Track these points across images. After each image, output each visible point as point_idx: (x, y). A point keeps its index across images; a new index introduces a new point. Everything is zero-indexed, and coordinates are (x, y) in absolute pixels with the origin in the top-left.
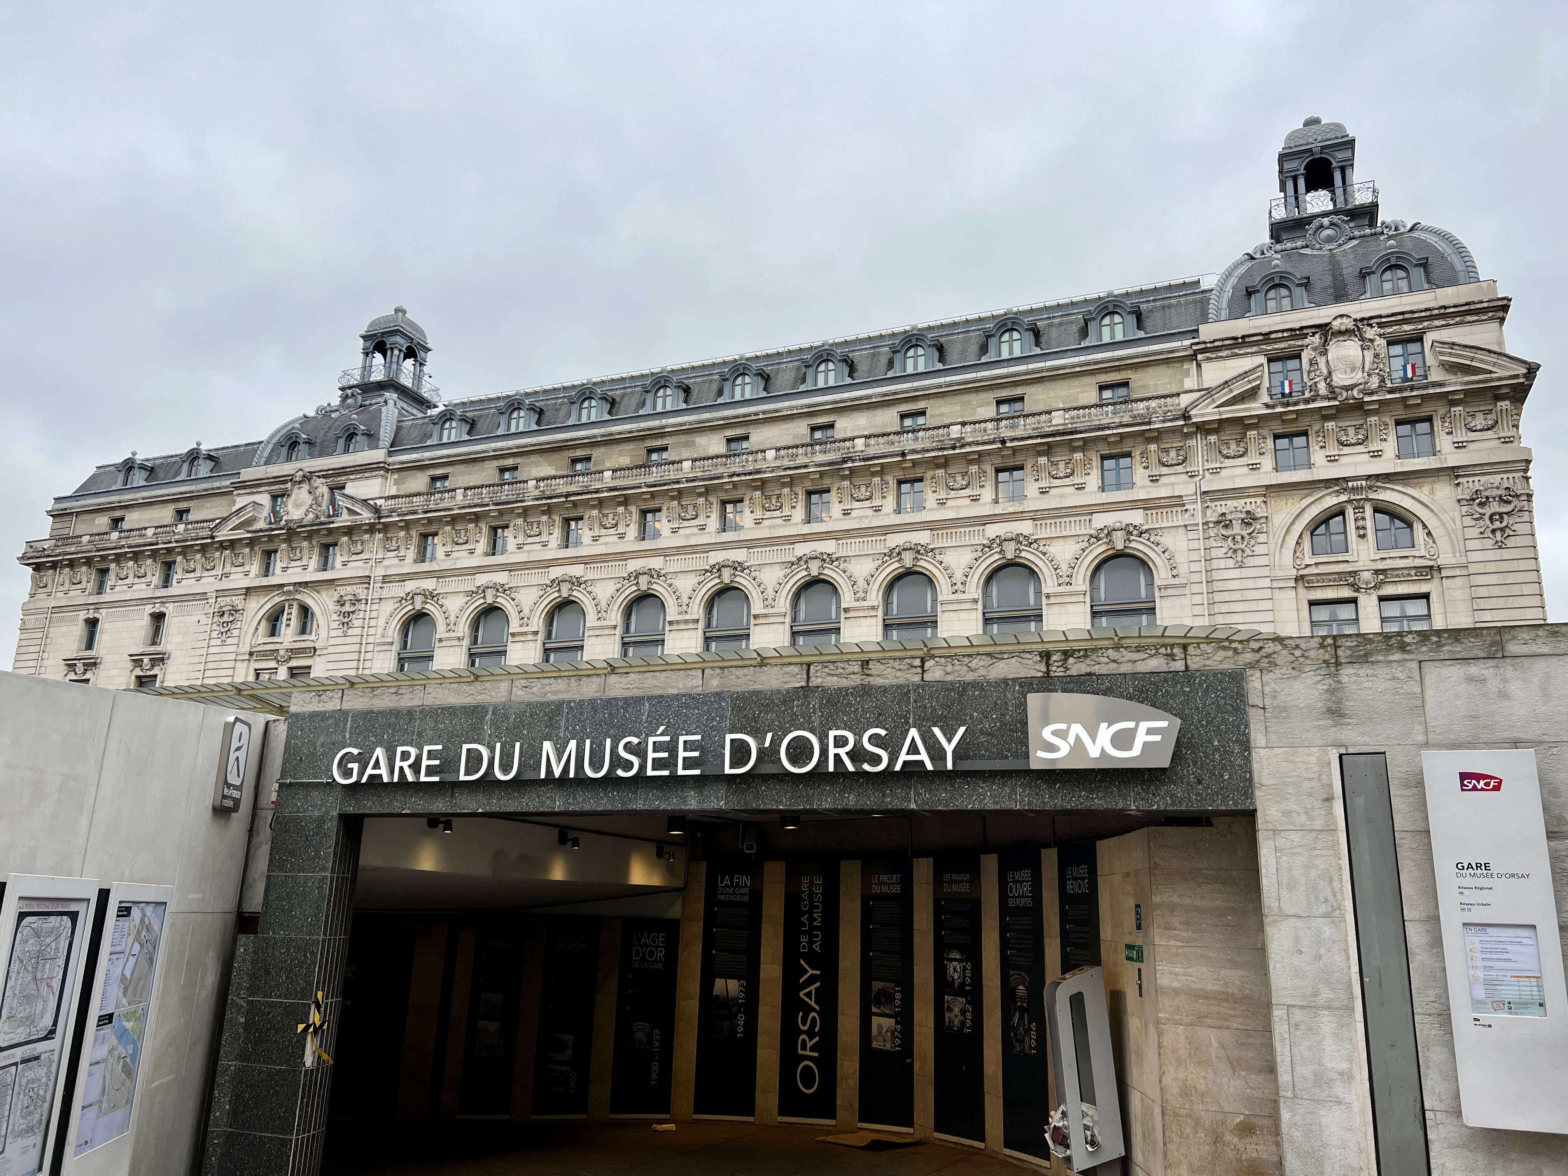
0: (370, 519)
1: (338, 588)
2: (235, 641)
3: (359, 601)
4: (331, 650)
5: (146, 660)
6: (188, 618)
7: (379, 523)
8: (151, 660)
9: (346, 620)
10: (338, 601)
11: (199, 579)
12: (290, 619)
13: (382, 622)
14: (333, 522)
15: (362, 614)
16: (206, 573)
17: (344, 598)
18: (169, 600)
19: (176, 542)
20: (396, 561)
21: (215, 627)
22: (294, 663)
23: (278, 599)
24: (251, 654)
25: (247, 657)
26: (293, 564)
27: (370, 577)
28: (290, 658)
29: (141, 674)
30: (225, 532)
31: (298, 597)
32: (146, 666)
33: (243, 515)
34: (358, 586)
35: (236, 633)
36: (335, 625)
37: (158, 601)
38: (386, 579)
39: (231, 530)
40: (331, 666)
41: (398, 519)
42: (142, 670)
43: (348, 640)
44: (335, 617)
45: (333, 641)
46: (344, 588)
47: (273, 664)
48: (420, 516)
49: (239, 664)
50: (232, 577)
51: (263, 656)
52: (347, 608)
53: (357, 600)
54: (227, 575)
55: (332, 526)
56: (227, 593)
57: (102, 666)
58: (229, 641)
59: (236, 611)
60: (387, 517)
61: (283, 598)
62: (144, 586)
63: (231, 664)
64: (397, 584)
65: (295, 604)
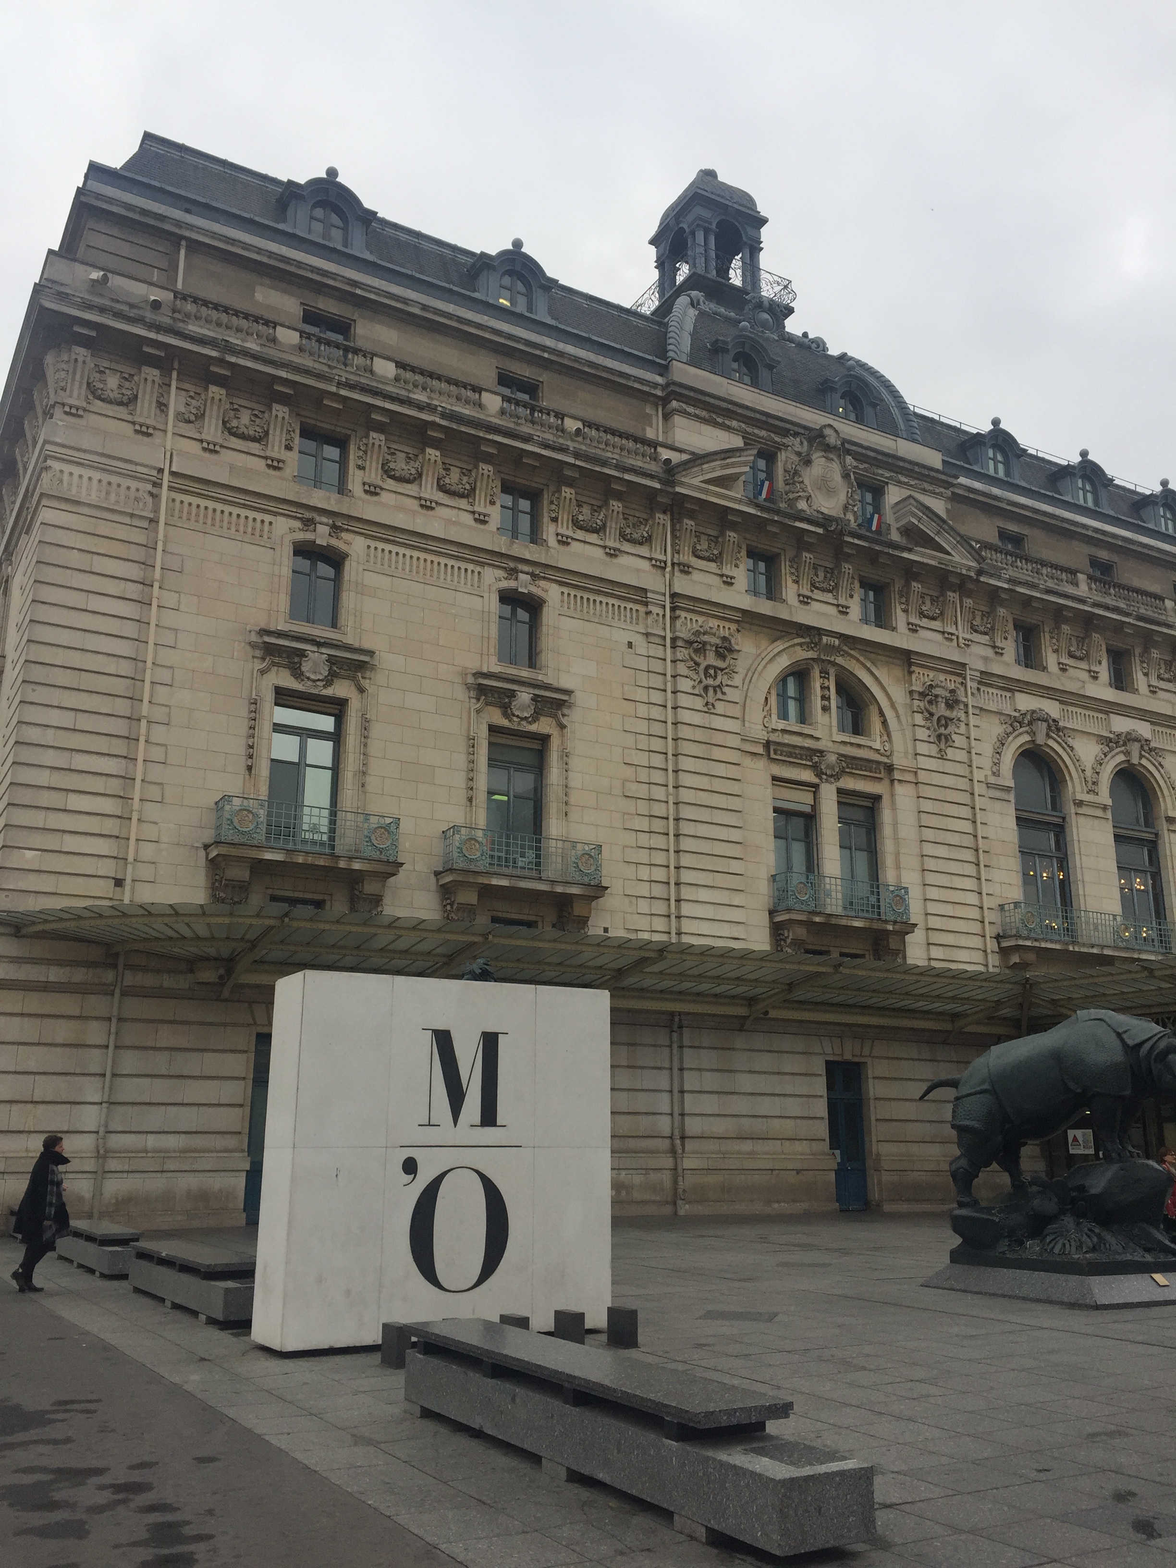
0: (969, 569)
1: (917, 670)
2: (736, 711)
3: (957, 702)
4: (923, 776)
5: (524, 696)
6: (603, 630)
7: (978, 581)
8: (535, 698)
9: (942, 730)
10: (922, 695)
11: (613, 554)
12: (829, 699)
13: (987, 748)
14: (910, 550)
15: (963, 729)
16: (627, 547)
17: (935, 691)
18: (550, 574)
19: (577, 455)
20: (989, 652)
21: (682, 669)
22: (849, 783)
23: (803, 654)
24: (767, 744)
25: (760, 750)
26: (817, 594)
27: (964, 665)
28: (843, 772)
29: (505, 723)
30: (696, 481)
31: (840, 660)
32: (522, 708)
33: (733, 465)
34: (949, 677)
35: (732, 694)
36: (922, 734)
37: (526, 568)
38: (986, 679)
39: (705, 482)
40: (928, 806)
41: (1006, 586)
42: (506, 715)
43: (949, 767)
44: (919, 719)
45: (923, 762)
46: (926, 672)
47: (807, 776)
48: (1038, 595)
49: (747, 761)
50: (696, 576)
51: (790, 755)
52: (941, 710)
53: (952, 703)
54: (686, 570)
55: (905, 555)
56: (699, 607)
57: (380, 677)
58: (720, 708)
59: (730, 650)
60: (992, 576)
61: (811, 654)
62: (468, 519)
63: (734, 756)
64: (1000, 692)
65: (832, 671)
